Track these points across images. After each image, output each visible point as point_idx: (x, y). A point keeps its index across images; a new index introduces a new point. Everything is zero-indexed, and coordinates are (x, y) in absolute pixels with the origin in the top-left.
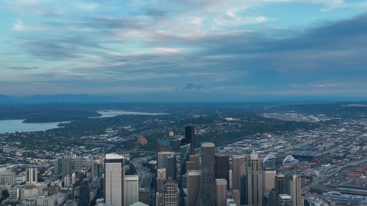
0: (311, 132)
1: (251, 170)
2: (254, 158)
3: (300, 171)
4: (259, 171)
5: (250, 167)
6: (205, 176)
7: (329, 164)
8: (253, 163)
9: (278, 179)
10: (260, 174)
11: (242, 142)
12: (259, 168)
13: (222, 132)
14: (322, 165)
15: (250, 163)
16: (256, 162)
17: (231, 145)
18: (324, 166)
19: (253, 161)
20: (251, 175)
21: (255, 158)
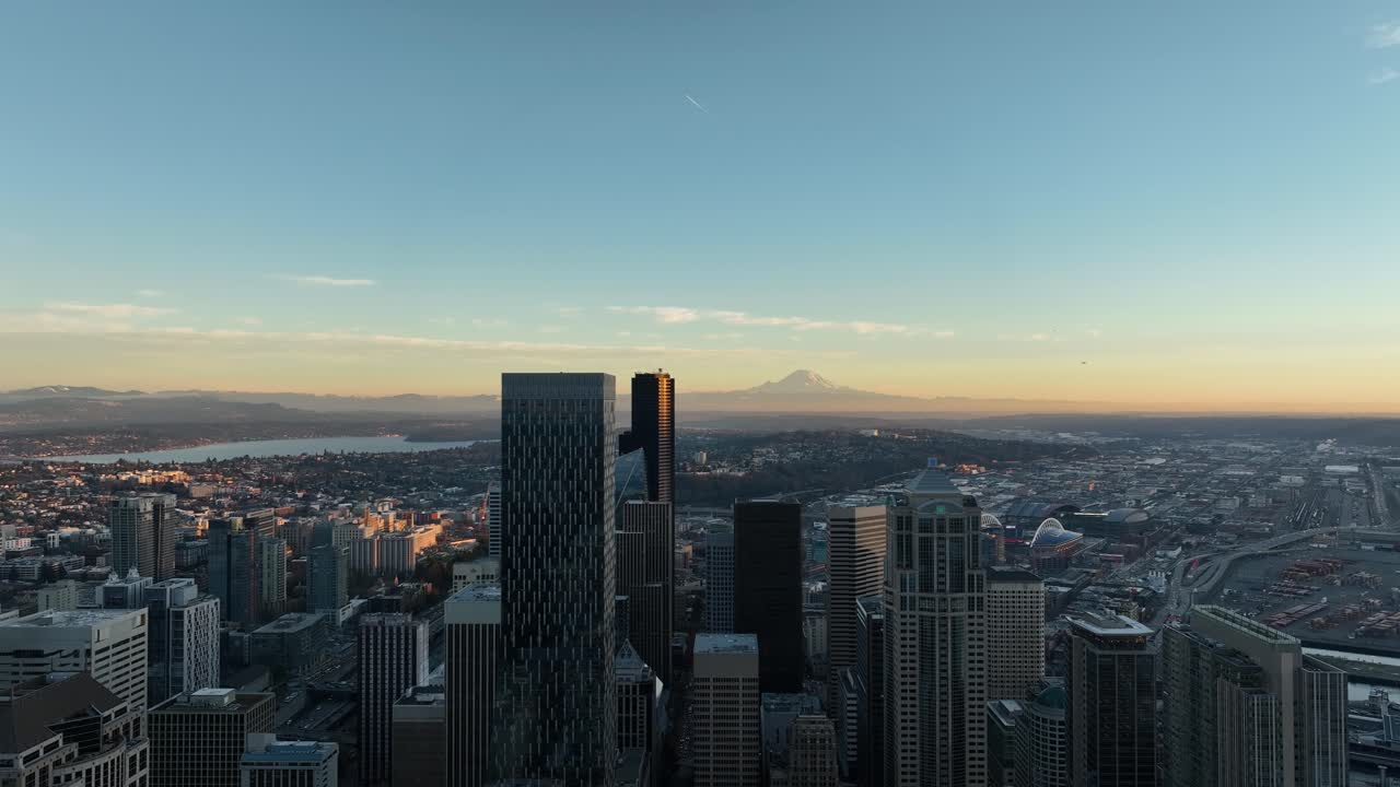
0: (1079, 465)
1: (917, 588)
2: (932, 508)
3: (1094, 571)
4: (965, 595)
5: (910, 566)
6: (522, 642)
7: (1180, 549)
8: (926, 544)
9: (1099, 652)
10: (976, 613)
11: (898, 485)
12: (967, 573)
13: (845, 460)
14: (1158, 553)
15: (909, 537)
16: (948, 535)
17: (867, 491)
18: (1165, 556)
19: (925, 526)
20: (916, 620)
21: (941, 510)
